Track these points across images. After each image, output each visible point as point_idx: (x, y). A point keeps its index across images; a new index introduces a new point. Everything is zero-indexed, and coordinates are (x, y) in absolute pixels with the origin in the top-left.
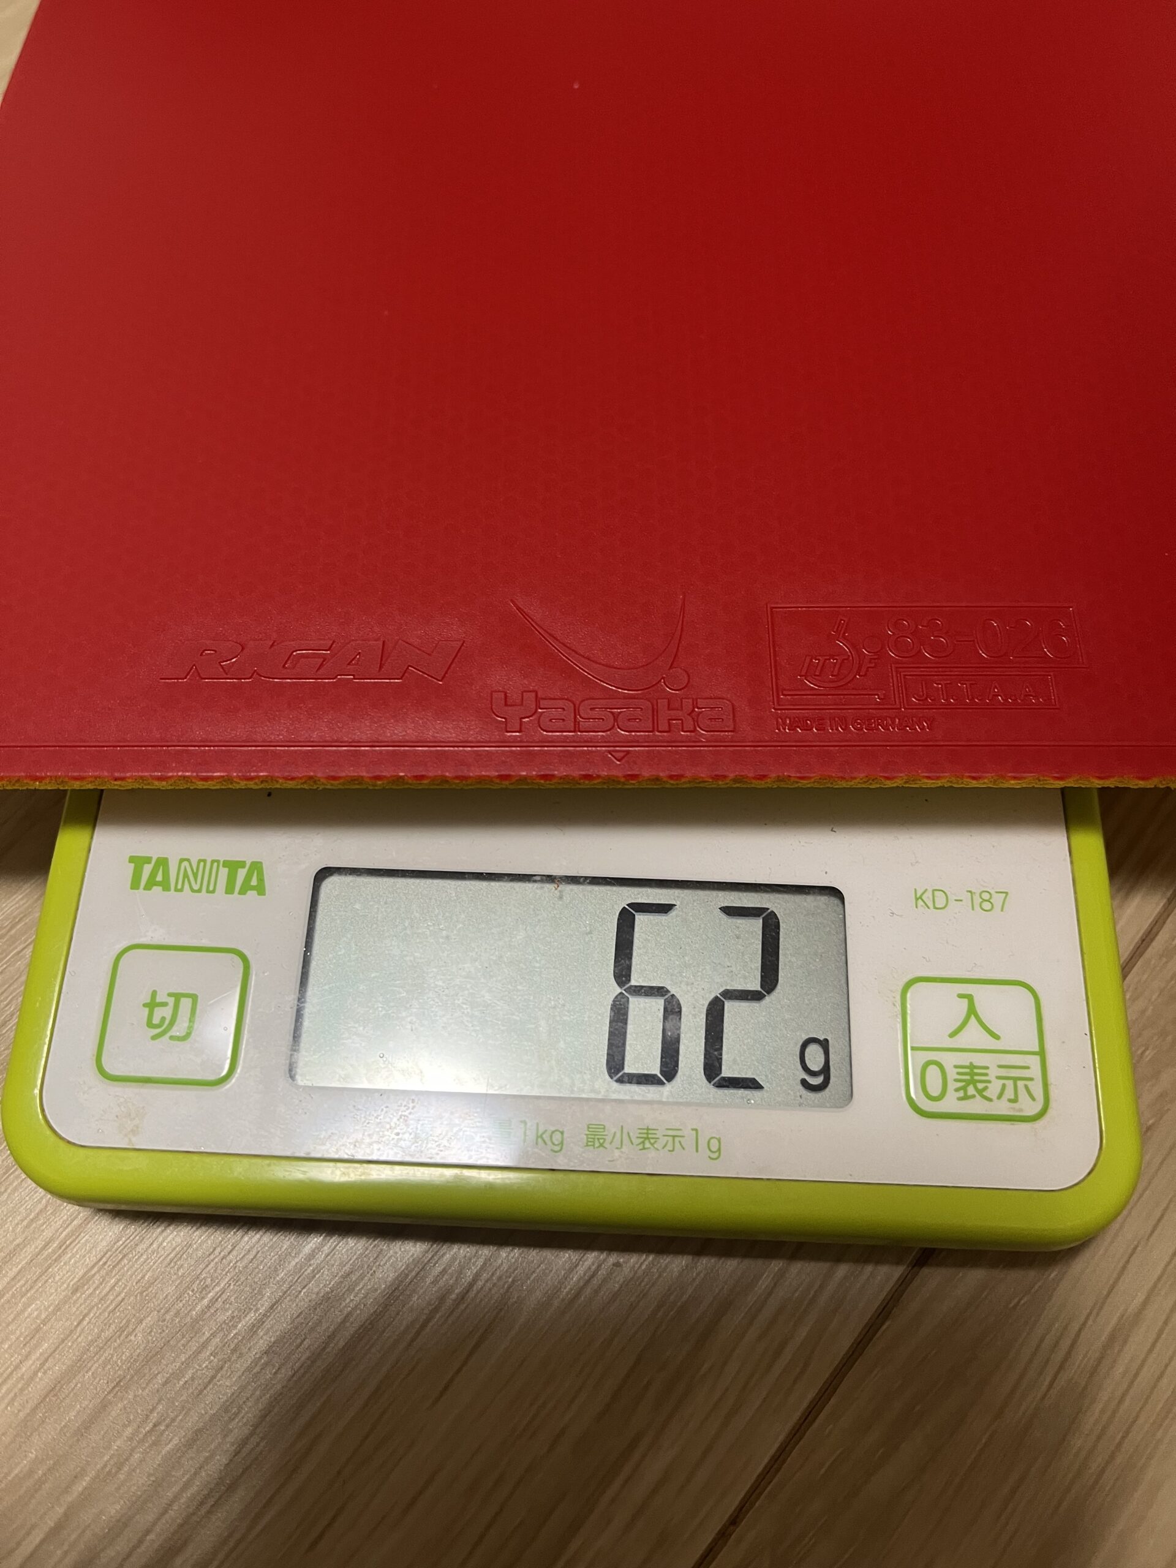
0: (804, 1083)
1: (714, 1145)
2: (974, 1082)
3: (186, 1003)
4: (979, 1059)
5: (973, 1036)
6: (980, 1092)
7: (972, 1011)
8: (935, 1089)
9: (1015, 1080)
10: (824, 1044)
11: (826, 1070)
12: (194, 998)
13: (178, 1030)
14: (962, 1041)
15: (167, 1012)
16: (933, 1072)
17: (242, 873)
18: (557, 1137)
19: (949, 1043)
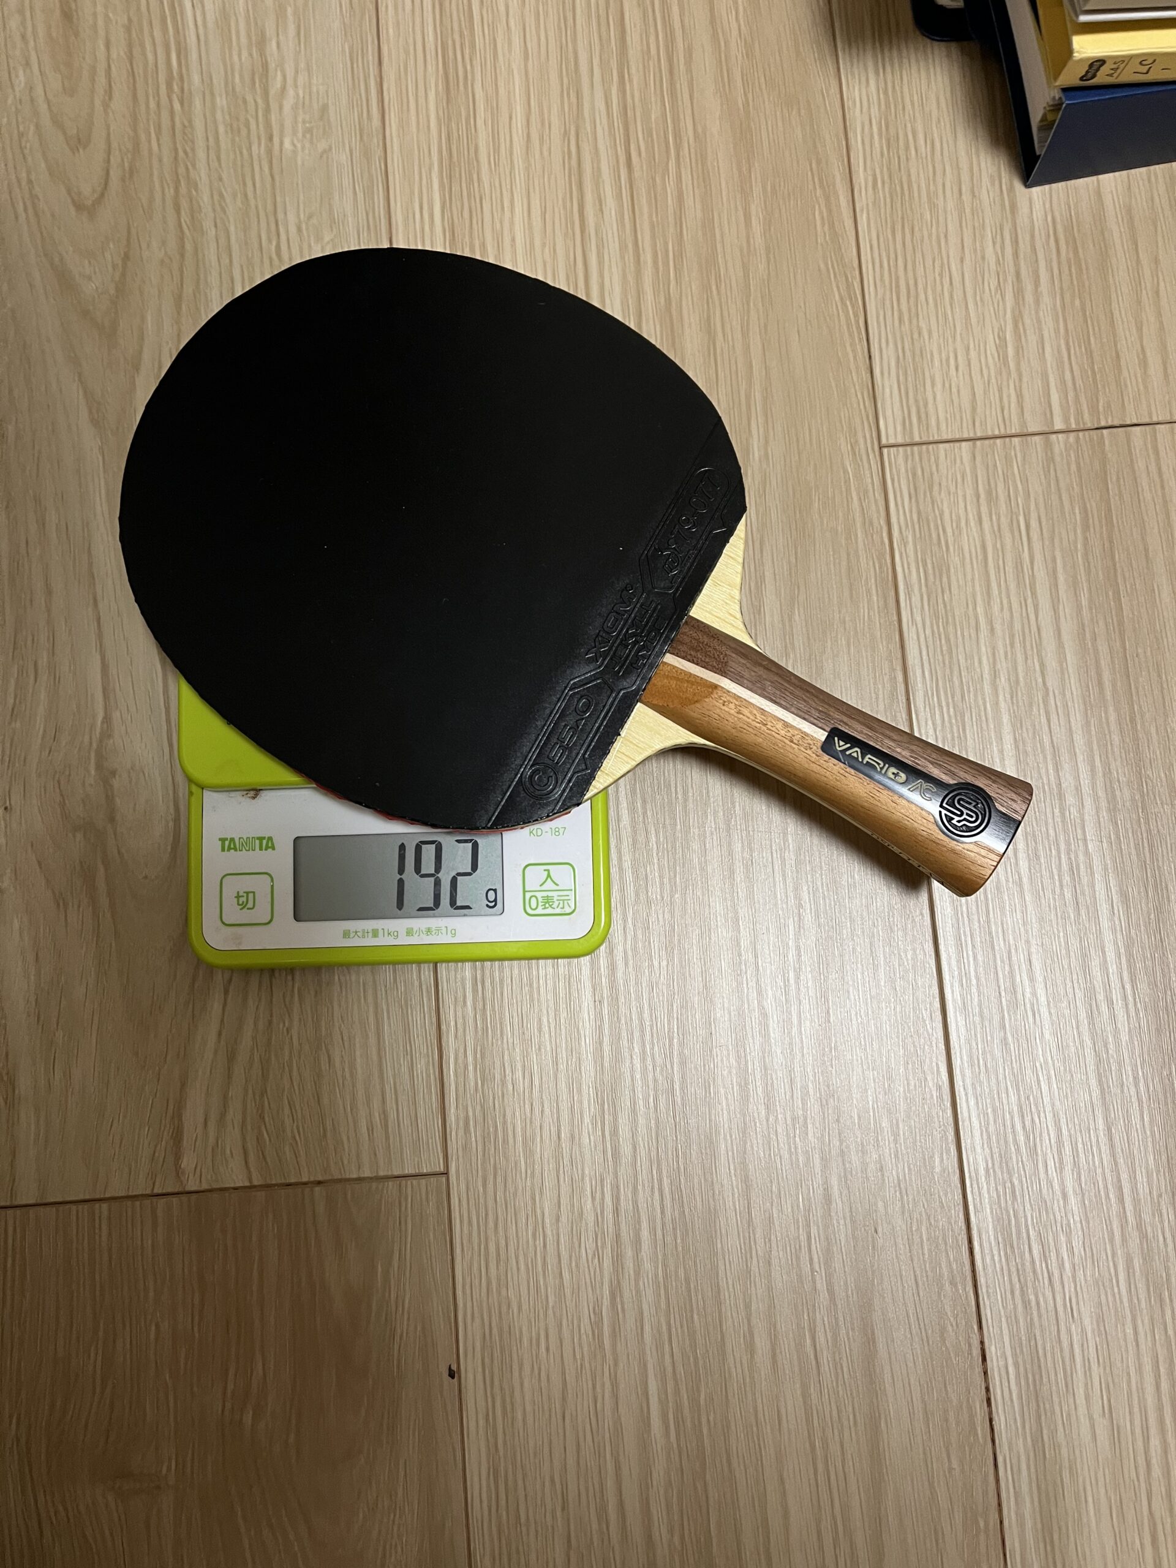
0: (487, 906)
1: (453, 932)
2: (548, 903)
3: (251, 895)
4: (550, 894)
5: (549, 885)
6: (550, 906)
7: (549, 876)
8: (534, 905)
9: (563, 900)
10: (495, 891)
11: (495, 900)
12: (254, 893)
13: (250, 905)
14: (544, 888)
15: (244, 899)
16: (534, 899)
17: (264, 842)
18: (396, 934)
19: (539, 889)
